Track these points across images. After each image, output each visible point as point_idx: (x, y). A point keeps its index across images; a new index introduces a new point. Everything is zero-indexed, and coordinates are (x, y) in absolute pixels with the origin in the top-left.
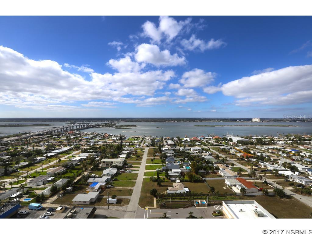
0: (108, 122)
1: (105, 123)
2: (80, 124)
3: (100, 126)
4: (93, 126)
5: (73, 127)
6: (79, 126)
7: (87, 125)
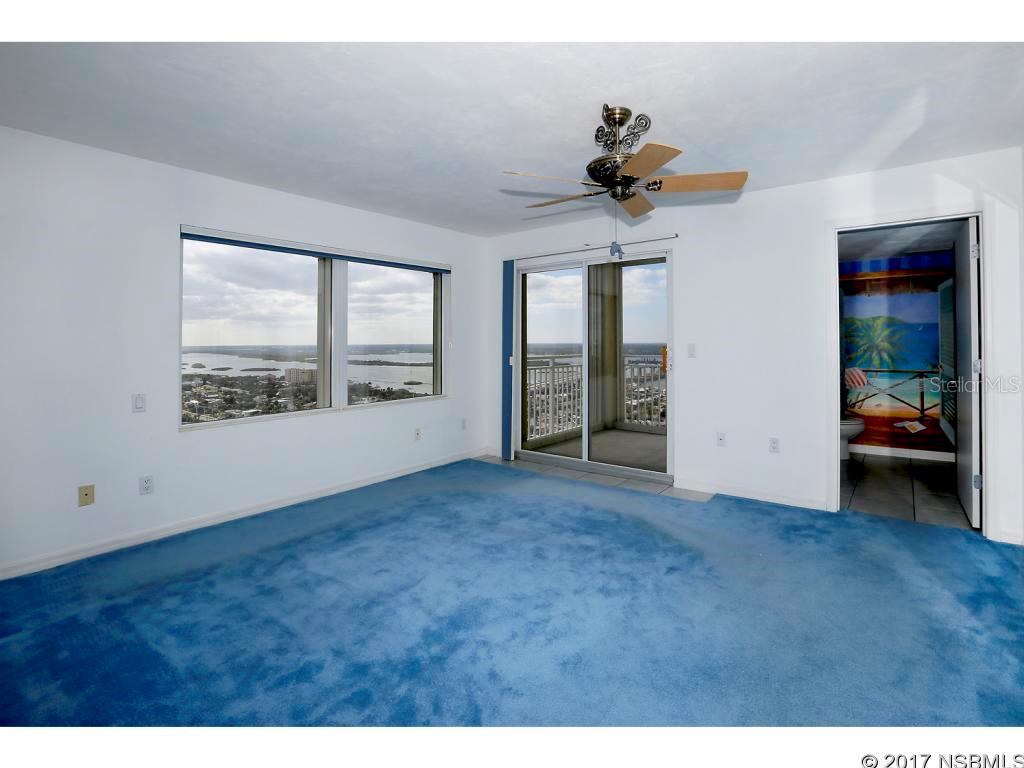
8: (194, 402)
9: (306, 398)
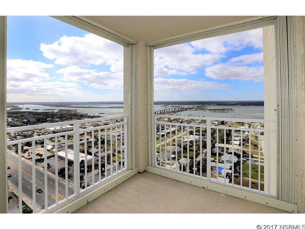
0: (200, 106)
1: (196, 106)
2: (173, 107)
3: (194, 109)
4: (186, 109)
5: (169, 109)
6: (174, 109)
7: (181, 108)
8: (25, 120)
9: (65, 119)
